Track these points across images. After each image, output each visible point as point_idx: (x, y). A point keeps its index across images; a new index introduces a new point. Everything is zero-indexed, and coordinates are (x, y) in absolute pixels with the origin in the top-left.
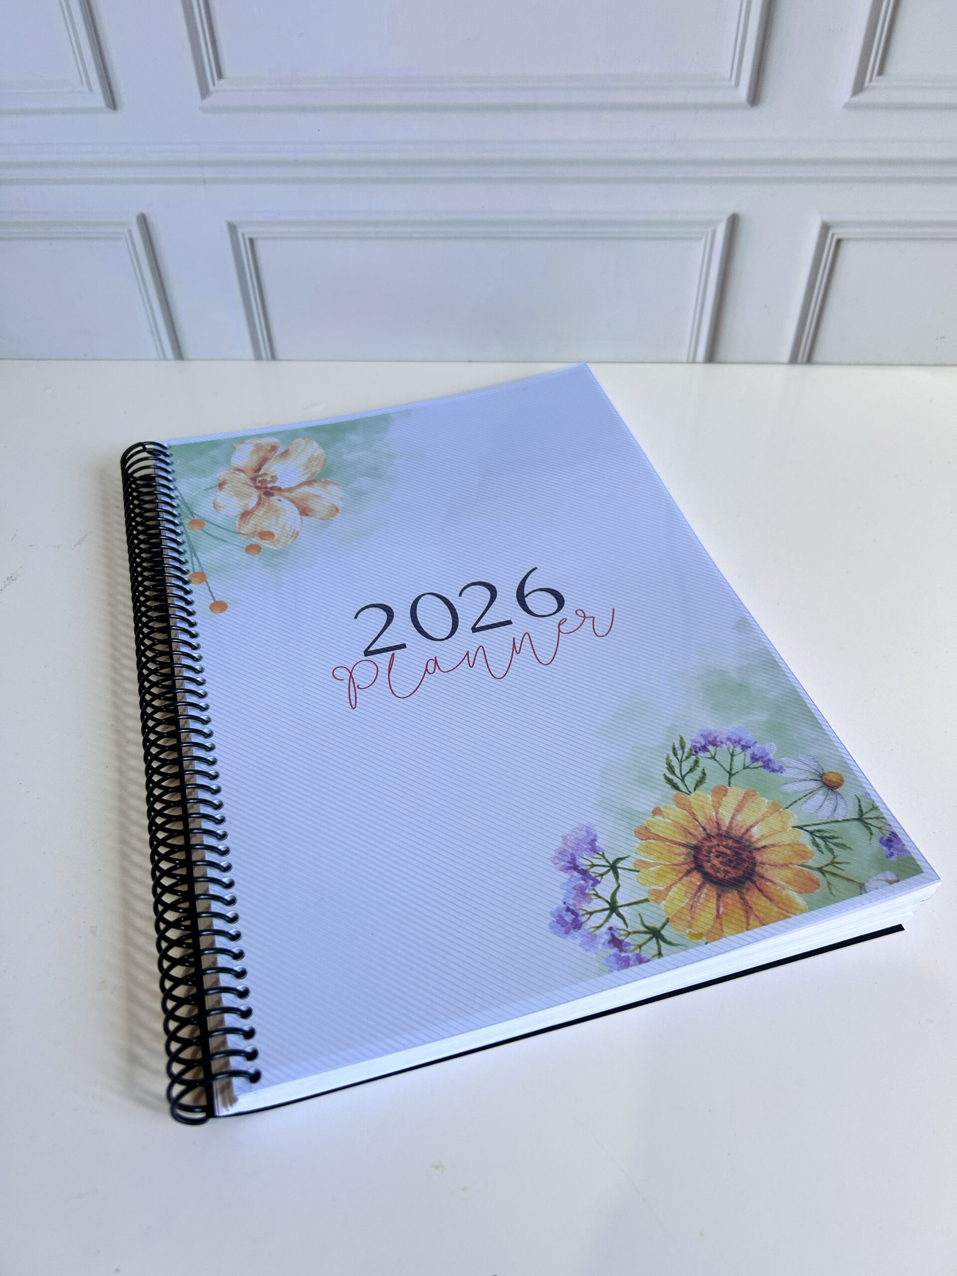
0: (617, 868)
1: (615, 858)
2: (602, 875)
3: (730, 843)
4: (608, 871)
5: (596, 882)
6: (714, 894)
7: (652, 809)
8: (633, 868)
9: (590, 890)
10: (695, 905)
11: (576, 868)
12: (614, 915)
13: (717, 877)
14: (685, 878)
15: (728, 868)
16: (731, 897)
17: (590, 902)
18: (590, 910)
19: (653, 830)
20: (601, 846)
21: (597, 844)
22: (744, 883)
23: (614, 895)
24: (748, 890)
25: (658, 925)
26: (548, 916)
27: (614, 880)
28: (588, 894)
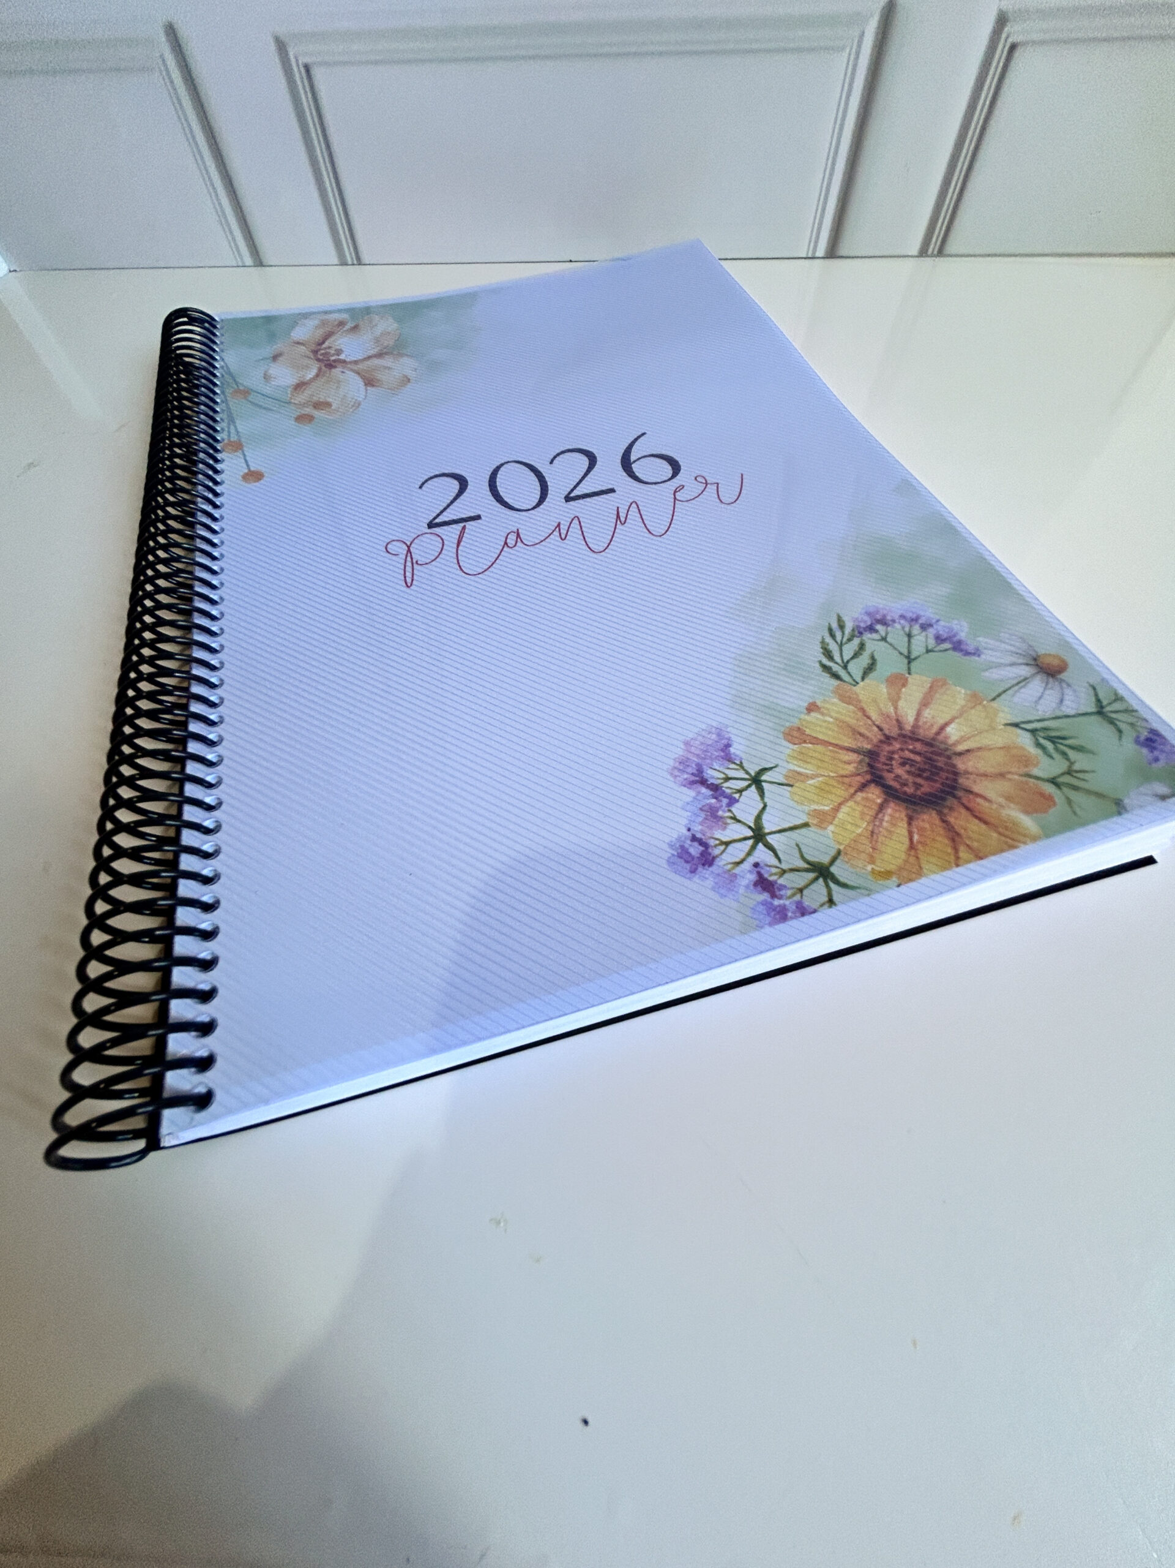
0: (761, 781)
1: (758, 768)
2: (740, 791)
3: (919, 746)
4: (749, 786)
5: (732, 801)
6: (903, 815)
7: (806, 705)
8: (784, 781)
9: (724, 811)
10: (876, 831)
11: (703, 782)
12: (760, 844)
13: (905, 793)
14: (859, 794)
15: (919, 781)
16: (928, 819)
17: (724, 829)
18: (725, 839)
19: (808, 731)
20: (738, 753)
21: (732, 750)
22: (944, 799)
23: (758, 818)
24: (951, 809)
25: (825, 860)
26: (665, 847)
27: (758, 798)
28: (721, 818)
